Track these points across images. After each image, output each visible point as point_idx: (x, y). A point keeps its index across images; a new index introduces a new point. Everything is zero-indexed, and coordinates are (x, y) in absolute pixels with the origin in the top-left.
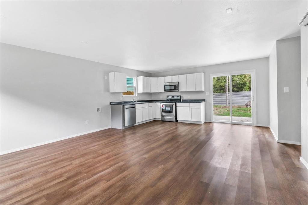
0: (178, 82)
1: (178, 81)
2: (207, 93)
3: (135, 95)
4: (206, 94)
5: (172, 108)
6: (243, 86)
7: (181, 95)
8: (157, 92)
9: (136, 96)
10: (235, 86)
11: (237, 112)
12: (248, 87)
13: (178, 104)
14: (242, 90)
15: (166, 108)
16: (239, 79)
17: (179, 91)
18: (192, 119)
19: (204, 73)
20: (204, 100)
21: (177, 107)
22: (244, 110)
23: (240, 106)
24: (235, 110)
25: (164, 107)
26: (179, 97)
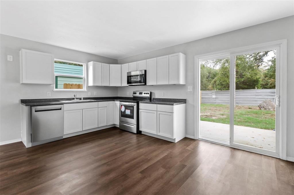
0: (145, 71)
1: (145, 69)
2: (190, 89)
3: (84, 89)
4: (188, 90)
5: (132, 112)
6: (256, 83)
7: (152, 91)
8: (120, 86)
9: (86, 90)
10: (246, 83)
11: (247, 116)
12: (261, 85)
13: (142, 105)
14: (254, 88)
15: (125, 110)
16: (250, 74)
17: (145, 84)
18: (159, 132)
19: (185, 54)
20: (184, 101)
21: (140, 111)
22: (257, 114)
23: (250, 107)
24: (244, 113)
25: (123, 109)
26: (148, 94)
